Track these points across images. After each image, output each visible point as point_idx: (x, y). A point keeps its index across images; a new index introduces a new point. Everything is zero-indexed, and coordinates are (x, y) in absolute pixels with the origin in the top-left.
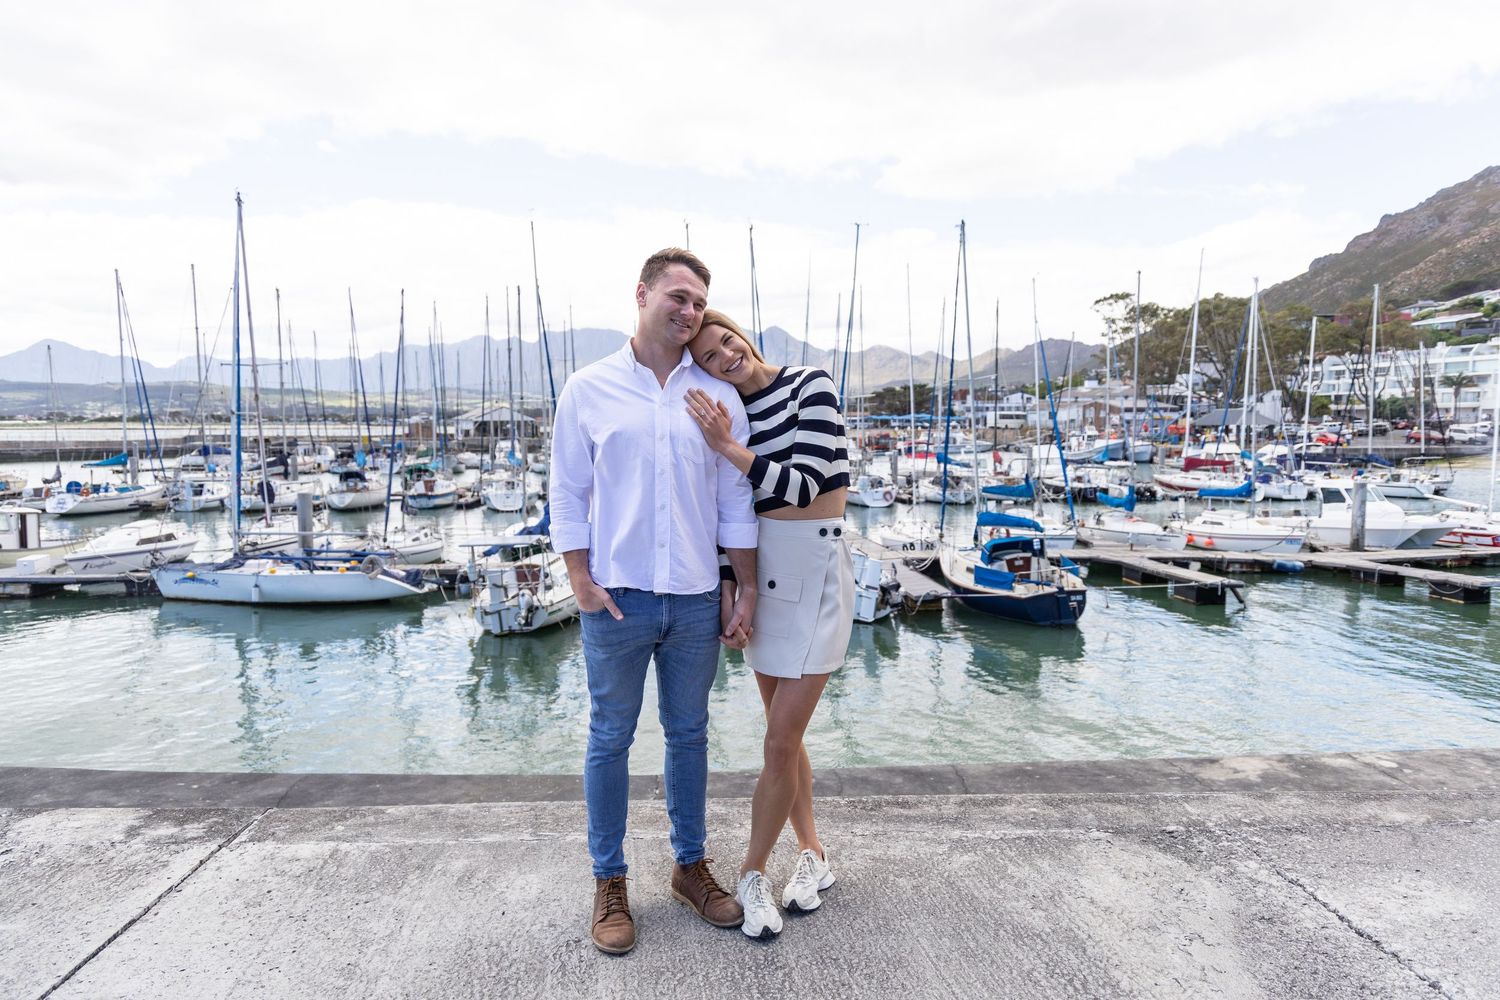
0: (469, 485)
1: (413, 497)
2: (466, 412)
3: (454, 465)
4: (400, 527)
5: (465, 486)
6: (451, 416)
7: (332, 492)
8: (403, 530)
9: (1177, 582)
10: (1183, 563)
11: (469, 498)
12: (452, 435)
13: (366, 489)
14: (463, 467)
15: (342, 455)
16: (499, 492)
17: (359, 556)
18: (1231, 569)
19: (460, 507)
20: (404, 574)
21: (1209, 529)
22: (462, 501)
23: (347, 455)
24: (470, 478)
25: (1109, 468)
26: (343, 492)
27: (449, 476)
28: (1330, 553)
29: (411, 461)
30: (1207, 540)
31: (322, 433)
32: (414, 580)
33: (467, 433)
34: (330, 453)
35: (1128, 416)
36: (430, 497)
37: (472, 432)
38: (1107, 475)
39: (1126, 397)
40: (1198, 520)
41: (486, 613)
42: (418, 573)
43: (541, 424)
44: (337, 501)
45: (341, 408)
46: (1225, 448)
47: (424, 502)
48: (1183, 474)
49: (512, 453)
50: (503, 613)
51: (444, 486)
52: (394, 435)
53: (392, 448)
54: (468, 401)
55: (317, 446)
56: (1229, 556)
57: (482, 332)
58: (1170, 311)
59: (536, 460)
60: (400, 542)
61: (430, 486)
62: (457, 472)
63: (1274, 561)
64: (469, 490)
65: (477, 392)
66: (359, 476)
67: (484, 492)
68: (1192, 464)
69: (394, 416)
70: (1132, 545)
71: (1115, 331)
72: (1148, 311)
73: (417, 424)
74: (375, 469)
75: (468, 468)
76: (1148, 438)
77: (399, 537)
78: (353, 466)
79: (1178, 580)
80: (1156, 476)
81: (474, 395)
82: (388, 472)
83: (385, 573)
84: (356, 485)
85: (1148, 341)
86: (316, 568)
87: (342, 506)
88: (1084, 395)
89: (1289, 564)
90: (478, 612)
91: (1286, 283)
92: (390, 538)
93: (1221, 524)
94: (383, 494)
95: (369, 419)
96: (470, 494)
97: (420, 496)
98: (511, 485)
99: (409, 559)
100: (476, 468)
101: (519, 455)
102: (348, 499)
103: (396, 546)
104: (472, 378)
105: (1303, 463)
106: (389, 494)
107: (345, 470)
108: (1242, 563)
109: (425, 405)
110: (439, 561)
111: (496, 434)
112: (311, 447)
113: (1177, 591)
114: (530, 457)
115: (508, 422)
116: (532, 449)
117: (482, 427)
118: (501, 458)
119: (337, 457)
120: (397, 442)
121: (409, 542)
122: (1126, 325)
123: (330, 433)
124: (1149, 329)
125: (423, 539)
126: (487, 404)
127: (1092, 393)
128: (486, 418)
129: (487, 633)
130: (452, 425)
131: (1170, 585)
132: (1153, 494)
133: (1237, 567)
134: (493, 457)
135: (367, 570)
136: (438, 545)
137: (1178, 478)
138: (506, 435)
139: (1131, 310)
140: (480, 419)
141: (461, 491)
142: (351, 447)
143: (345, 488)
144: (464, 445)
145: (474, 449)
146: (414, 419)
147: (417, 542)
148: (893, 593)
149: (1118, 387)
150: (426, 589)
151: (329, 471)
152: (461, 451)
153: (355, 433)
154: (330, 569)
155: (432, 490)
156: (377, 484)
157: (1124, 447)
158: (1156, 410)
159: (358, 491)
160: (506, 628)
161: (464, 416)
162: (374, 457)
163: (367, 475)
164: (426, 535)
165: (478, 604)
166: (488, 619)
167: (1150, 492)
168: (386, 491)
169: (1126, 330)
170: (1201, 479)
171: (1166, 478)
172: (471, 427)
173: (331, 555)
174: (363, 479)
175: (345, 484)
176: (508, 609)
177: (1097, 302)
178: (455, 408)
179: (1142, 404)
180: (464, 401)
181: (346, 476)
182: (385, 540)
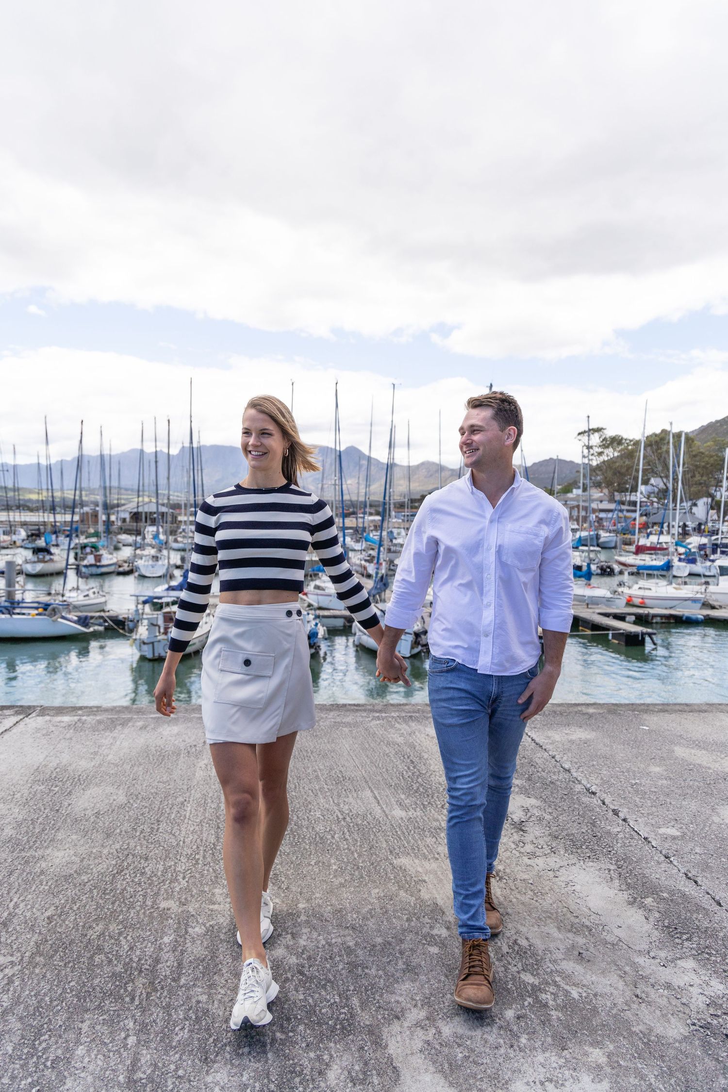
0: (125, 558)
1: (86, 566)
2: (124, 505)
3: (115, 543)
4: (75, 586)
5: (122, 559)
6: (113, 507)
7: (26, 562)
8: (78, 589)
9: (613, 630)
10: (621, 617)
11: (126, 568)
12: (113, 522)
13: (51, 560)
14: (120, 545)
15: (32, 535)
16: (146, 563)
17: (46, 607)
18: (654, 621)
19: (120, 574)
20: (76, 618)
21: (641, 593)
22: (121, 569)
23: (35, 535)
24: (126, 553)
25: (583, 551)
26: (34, 562)
27: (111, 551)
28: (723, 610)
29: (83, 540)
30: (640, 600)
31: (17, 519)
32: (84, 622)
33: (124, 520)
34: (23, 533)
35: (602, 515)
36: (98, 567)
37: (128, 520)
38: (581, 556)
39: (601, 501)
40: (636, 587)
41: (144, 643)
42: (86, 618)
43: (180, 514)
44: (29, 568)
45: (30, 500)
46: (665, 538)
47: (94, 570)
48: (634, 556)
49: (156, 536)
50: (156, 644)
51: (108, 558)
52: (72, 521)
53: (70, 531)
54: (125, 497)
55: (13, 528)
56: (652, 611)
57: (139, 447)
58: (631, 441)
59: (176, 541)
60: (74, 597)
61: (98, 558)
62: (117, 549)
63: (683, 615)
64: (125, 562)
65: (132, 490)
66: (46, 550)
67: (136, 563)
68: (640, 550)
69: (72, 507)
70: (588, 604)
71: (593, 455)
72: (615, 441)
73: (87, 513)
74: (57, 545)
75: (124, 545)
76: (614, 531)
77: (74, 594)
78: (41, 543)
79: (614, 629)
80: (616, 557)
81: (129, 492)
82: (66, 547)
83: (63, 618)
84: (44, 557)
85: (615, 462)
86: (14, 614)
87: (34, 572)
88: (572, 499)
89: (694, 617)
90: (138, 642)
91: (717, 422)
92: (67, 594)
93: (650, 589)
94: (64, 564)
95: (53, 509)
96: (126, 565)
97: (91, 565)
98: (156, 558)
99: (82, 609)
100: (130, 545)
101: (162, 537)
102: (39, 567)
103: (71, 600)
104: (130, 479)
105: (719, 550)
106: (67, 564)
107: (33, 546)
108: (662, 616)
109: (93, 499)
110: (103, 611)
111: (146, 522)
112: (8, 529)
113: (614, 636)
114: (171, 538)
115: (155, 513)
116: (173, 532)
117: (136, 516)
118: (149, 539)
119: (28, 536)
120: (74, 526)
121: (81, 597)
122: (600, 450)
123: (23, 520)
124: (616, 454)
125: (92, 595)
126: (141, 499)
127: (577, 498)
128: (140, 510)
129: (143, 658)
130: (113, 514)
131: (610, 632)
132: (612, 570)
133: (658, 619)
134: (144, 538)
135: (50, 616)
136: (102, 600)
137: (630, 559)
138: (153, 522)
139: (603, 440)
140: (135, 510)
141: (120, 563)
142: (39, 530)
143: (36, 559)
144: (121, 529)
145: (128, 532)
146: (86, 509)
147: (87, 598)
148: (423, 637)
149: (596, 494)
150: (91, 629)
151: (22, 547)
152: (119, 533)
153: (41, 519)
154: (24, 614)
155: (100, 561)
156: (60, 556)
157: (598, 537)
158: (621, 511)
159: (46, 562)
160: (156, 654)
161: (123, 508)
162: (57, 537)
163: (53, 550)
164: (94, 593)
165: (138, 637)
166: (145, 647)
167: (610, 568)
168: (64, 563)
169: (600, 454)
170: (647, 560)
171: (622, 559)
172: (127, 516)
173: (24, 605)
174: (49, 552)
175: (36, 556)
176: (159, 641)
177: (579, 434)
178: (116, 502)
179: (612, 506)
180: (123, 497)
181: (37, 551)
182: (63, 596)
